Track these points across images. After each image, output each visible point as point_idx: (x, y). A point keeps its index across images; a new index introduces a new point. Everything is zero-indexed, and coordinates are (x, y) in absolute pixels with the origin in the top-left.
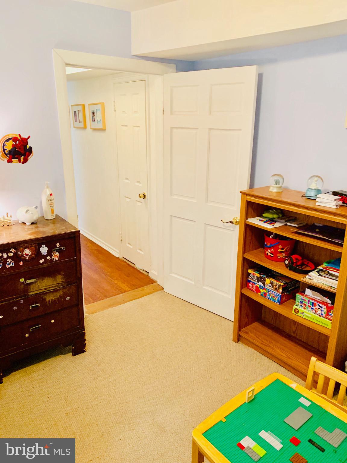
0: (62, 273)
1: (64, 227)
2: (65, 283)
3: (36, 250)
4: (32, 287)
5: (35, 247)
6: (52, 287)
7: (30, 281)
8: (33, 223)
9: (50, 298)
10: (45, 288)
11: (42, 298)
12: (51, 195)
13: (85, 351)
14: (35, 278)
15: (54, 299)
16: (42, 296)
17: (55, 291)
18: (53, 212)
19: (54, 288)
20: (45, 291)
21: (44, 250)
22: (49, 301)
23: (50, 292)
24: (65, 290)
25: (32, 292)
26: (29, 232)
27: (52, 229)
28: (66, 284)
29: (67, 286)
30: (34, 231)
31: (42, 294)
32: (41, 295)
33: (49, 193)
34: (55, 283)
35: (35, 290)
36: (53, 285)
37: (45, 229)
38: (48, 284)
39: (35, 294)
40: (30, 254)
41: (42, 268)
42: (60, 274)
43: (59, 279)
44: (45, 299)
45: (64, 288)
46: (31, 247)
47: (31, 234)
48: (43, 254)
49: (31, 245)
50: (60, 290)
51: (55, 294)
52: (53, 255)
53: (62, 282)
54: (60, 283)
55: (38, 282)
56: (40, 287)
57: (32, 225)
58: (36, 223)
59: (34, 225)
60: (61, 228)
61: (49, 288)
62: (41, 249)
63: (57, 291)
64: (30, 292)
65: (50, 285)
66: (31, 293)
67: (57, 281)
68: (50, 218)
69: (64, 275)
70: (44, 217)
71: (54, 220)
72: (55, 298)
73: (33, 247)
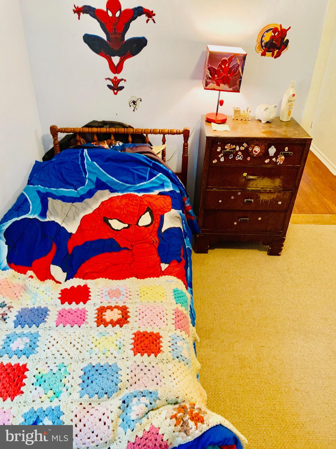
0: (282, 177)
1: (297, 132)
2: (281, 187)
3: (265, 150)
4: (252, 183)
5: (265, 146)
6: (269, 188)
7: (251, 177)
8: (268, 122)
9: (264, 197)
10: (263, 187)
11: (257, 195)
12: (294, 95)
13: (280, 256)
14: (256, 176)
15: (267, 199)
16: (257, 194)
17: (270, 192)
18: (289, 114)
19: (270, 189)
20: (261, 190)
21: (272, 151)
22: (262, 200)
23: (266, 192)
24: (279, 194)
25: (250, 187)
26: (263, 130)
27: (285, 132)
28: (281, 189)
29: (283, 191)
30: (267, 130)
31: (259, 192)
32: (257, 192)
33: (292, 93)
34: (272, 185)
35: (253, 186)
36: (270, 186)
37: (278, 130)
38: (266, 184)
39: (252, 190)
40: (258, 152)
41: (265, 168)
42: (279, 178)
43: (278, 182)
44: (259, 197)
45: (279, 192)
46: (261, 145)
47: (264, 133)
48: (271, 155)
49: (262, 143)
50: (274, 192)
51: (269, 195)
52: (279, 158)
53: (279, 186)
54: (277, 186)
55: (258, 180)
56: (258, 185)
57: (267, 124)
58: (271, 122)
59: (269, 124)
60: (294, 133)
61: (266, 188)
62: (270, 150)
63: (272, 193)
64: (248, 187)
65: (267, 186)
66: (249, 189)
67: (274, 183)
68: (285, 119)
69: (282, 179)
70: (279, 117)
71: (288, 122)
72: (269, 199)
73: (263, 146)
